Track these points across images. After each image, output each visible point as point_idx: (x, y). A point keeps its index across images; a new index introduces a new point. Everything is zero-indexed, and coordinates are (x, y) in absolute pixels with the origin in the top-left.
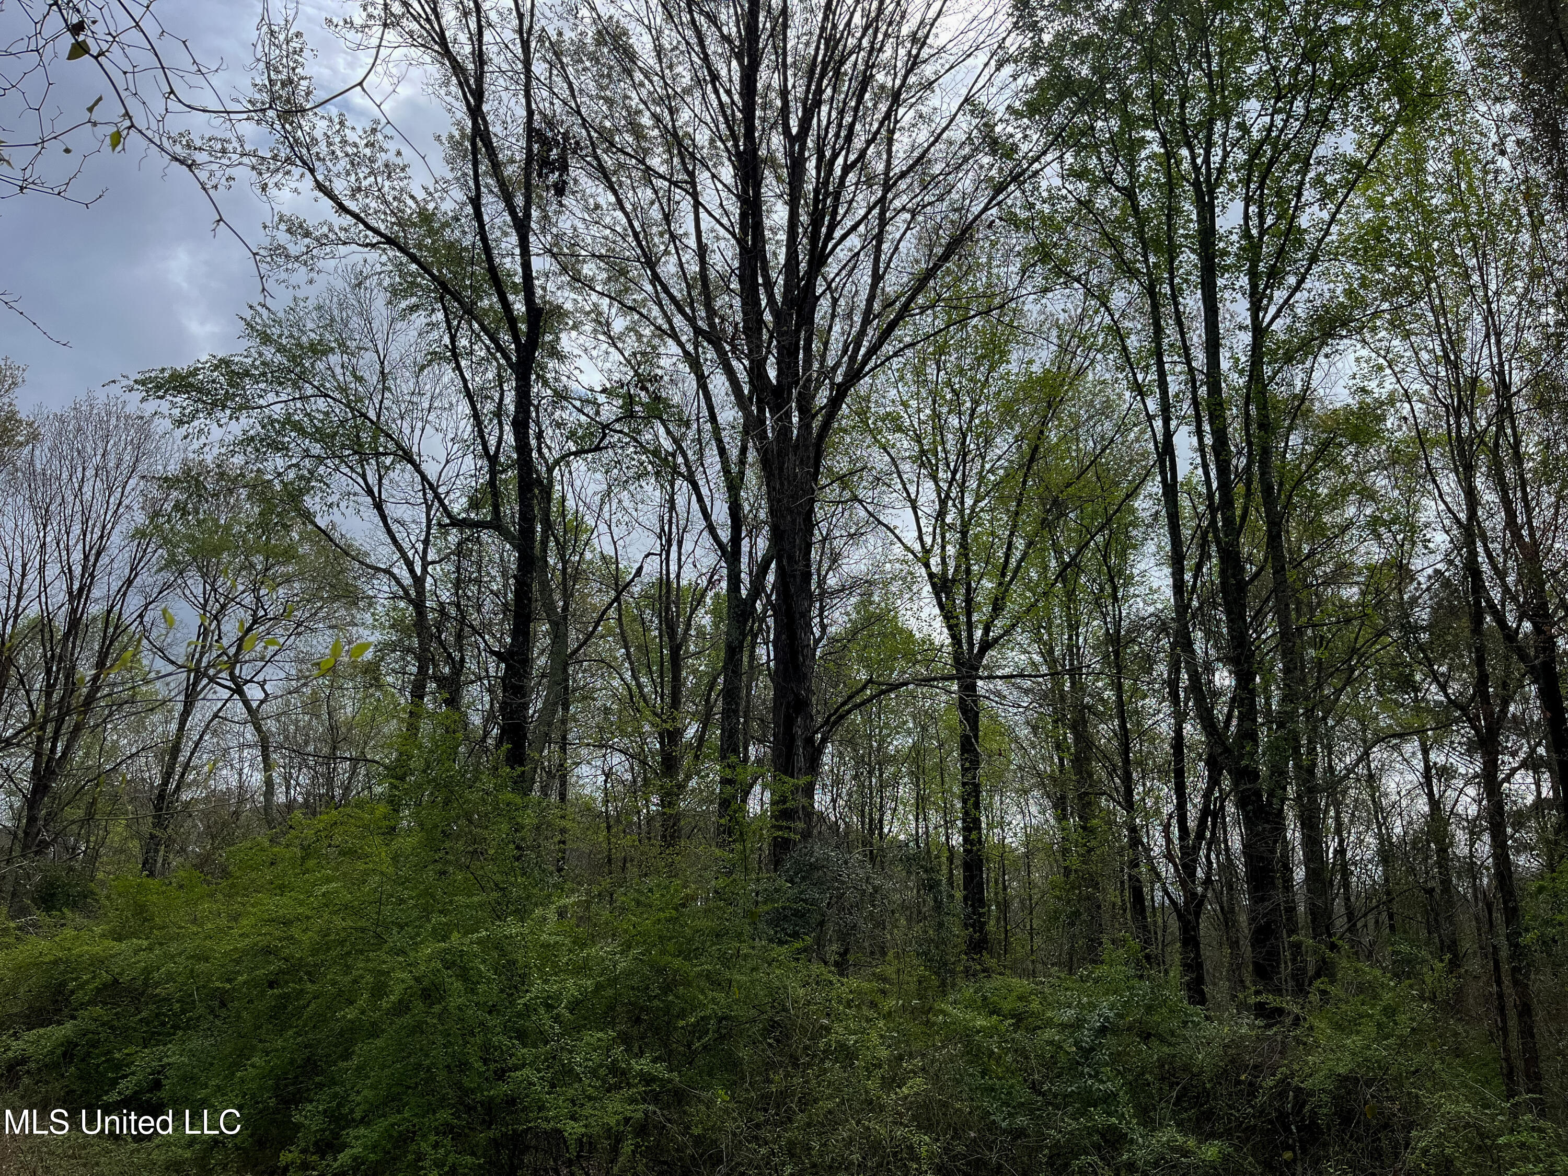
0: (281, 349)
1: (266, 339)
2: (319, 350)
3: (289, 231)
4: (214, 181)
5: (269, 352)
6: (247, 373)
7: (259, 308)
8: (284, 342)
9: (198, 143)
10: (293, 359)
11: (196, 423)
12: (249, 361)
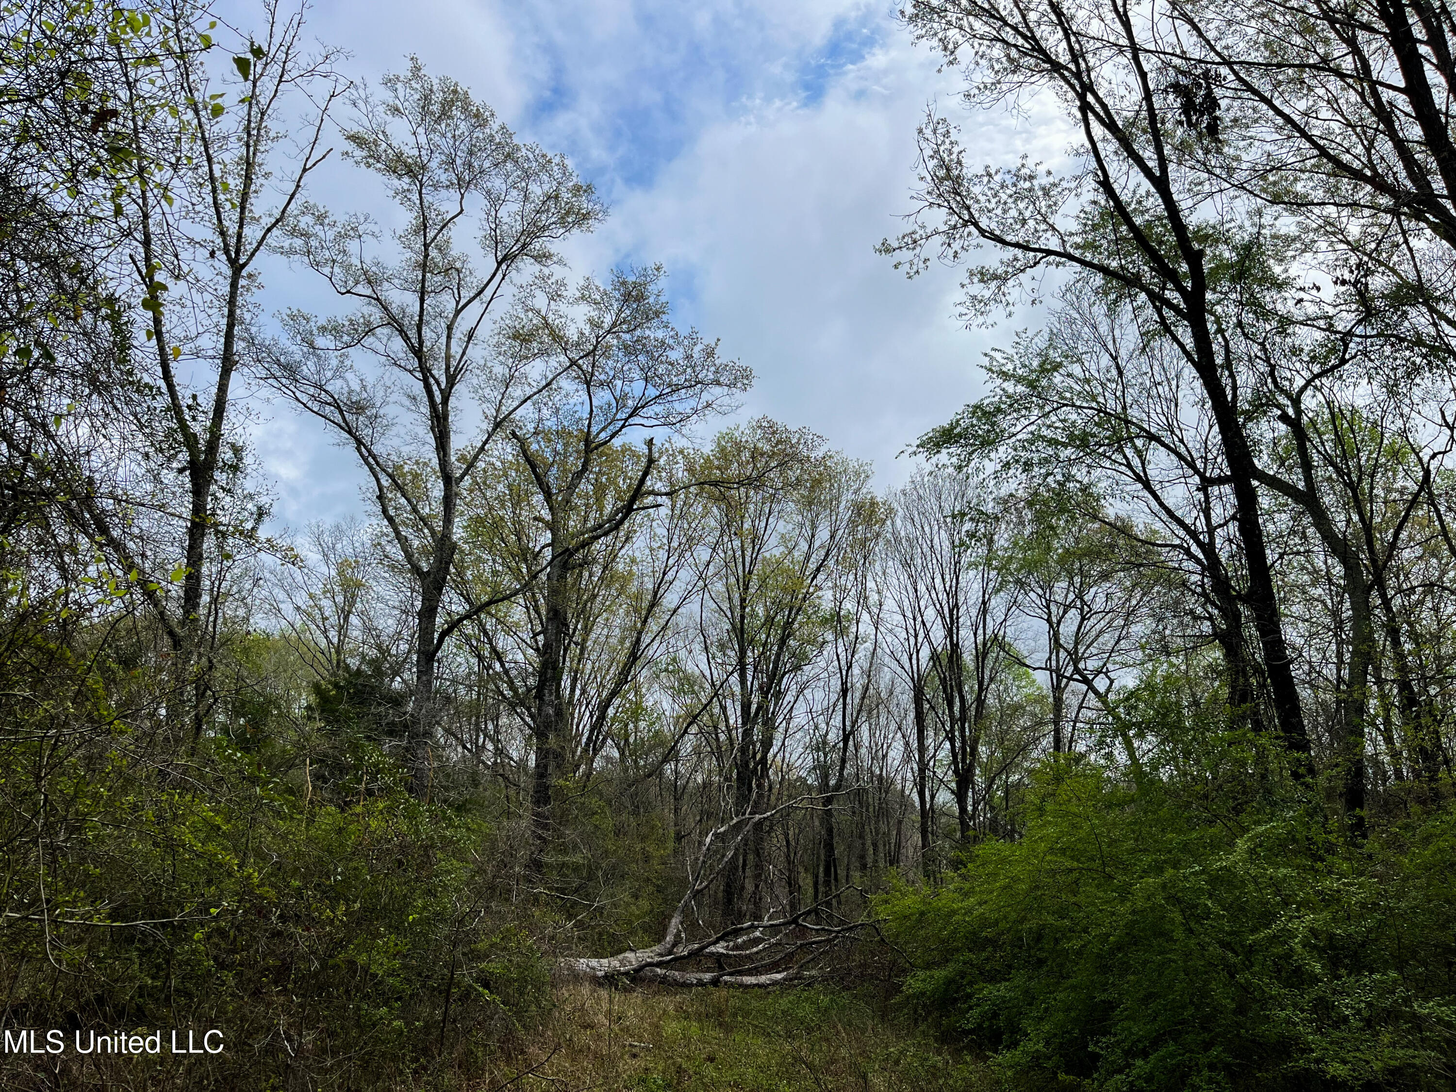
0: (1019, 380)
1: (1005, 375)
2: (1048, 367)
3: (981, 281)
4: (915, 268)
5: (1010, 387)
6: (999, 410)
7: (993, 353)
8: (1020, 372)
9: (895, 245)
10: (1032, 385)
11: (972, 464)
12: (997, 399)
